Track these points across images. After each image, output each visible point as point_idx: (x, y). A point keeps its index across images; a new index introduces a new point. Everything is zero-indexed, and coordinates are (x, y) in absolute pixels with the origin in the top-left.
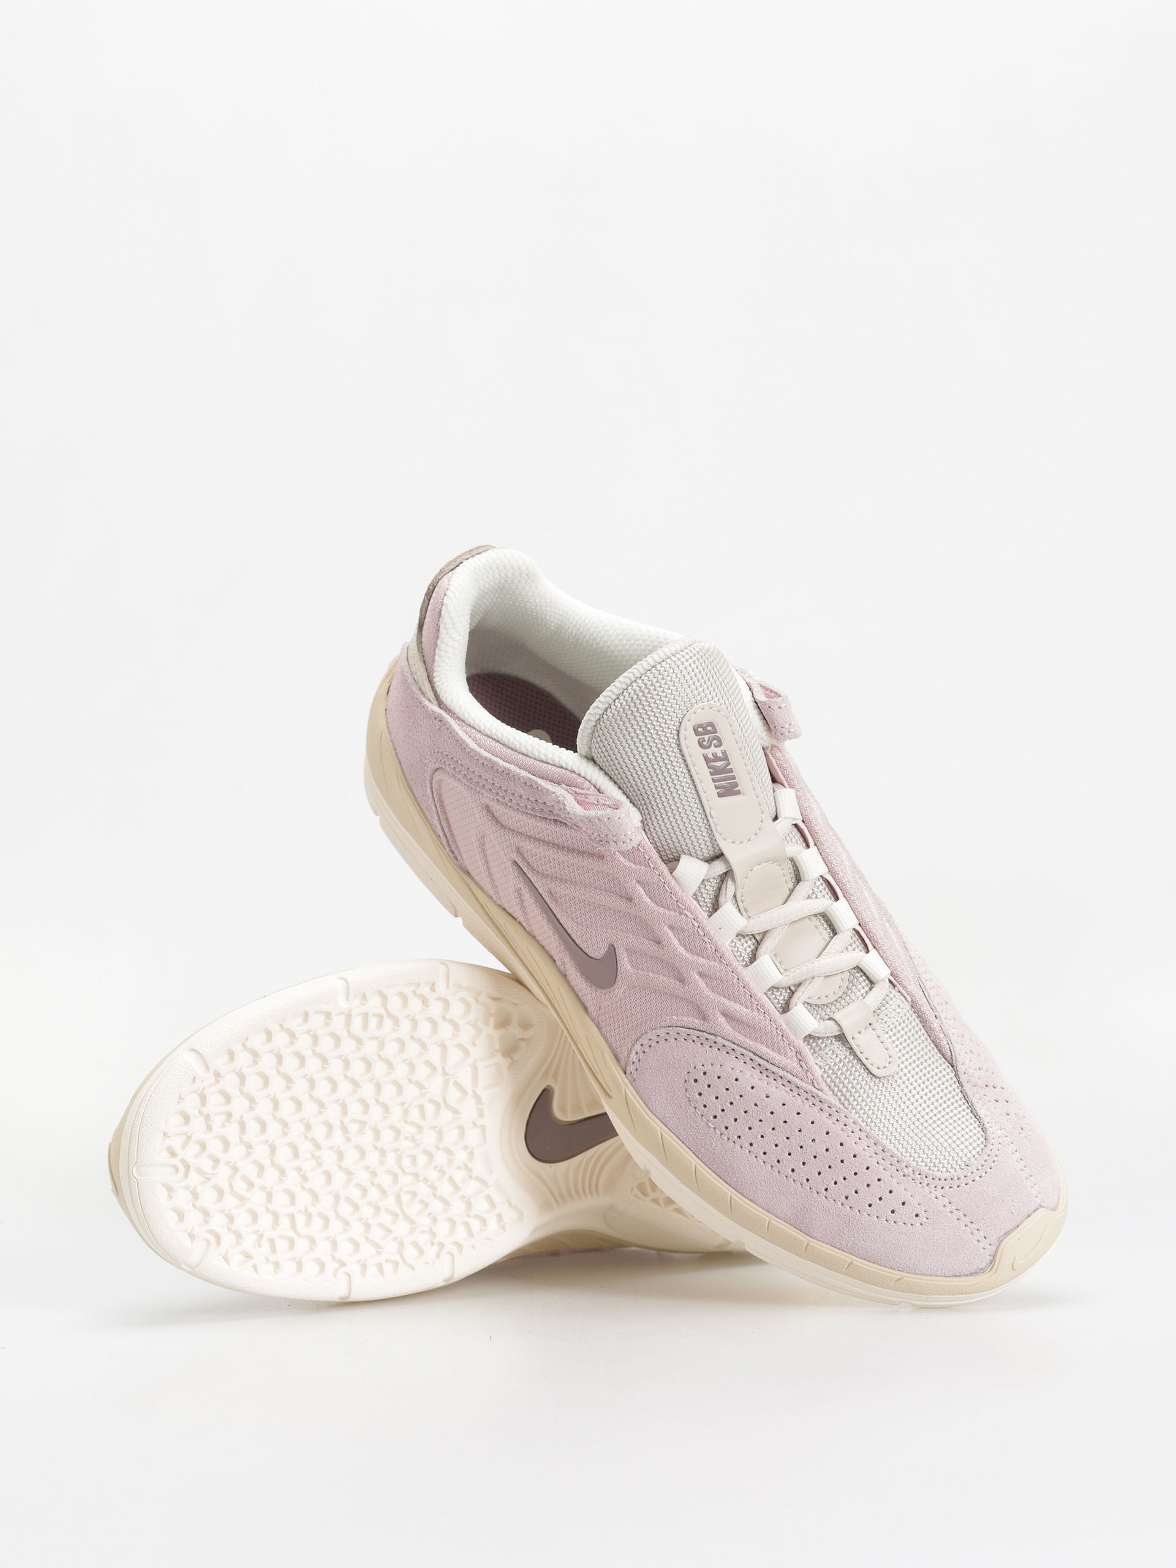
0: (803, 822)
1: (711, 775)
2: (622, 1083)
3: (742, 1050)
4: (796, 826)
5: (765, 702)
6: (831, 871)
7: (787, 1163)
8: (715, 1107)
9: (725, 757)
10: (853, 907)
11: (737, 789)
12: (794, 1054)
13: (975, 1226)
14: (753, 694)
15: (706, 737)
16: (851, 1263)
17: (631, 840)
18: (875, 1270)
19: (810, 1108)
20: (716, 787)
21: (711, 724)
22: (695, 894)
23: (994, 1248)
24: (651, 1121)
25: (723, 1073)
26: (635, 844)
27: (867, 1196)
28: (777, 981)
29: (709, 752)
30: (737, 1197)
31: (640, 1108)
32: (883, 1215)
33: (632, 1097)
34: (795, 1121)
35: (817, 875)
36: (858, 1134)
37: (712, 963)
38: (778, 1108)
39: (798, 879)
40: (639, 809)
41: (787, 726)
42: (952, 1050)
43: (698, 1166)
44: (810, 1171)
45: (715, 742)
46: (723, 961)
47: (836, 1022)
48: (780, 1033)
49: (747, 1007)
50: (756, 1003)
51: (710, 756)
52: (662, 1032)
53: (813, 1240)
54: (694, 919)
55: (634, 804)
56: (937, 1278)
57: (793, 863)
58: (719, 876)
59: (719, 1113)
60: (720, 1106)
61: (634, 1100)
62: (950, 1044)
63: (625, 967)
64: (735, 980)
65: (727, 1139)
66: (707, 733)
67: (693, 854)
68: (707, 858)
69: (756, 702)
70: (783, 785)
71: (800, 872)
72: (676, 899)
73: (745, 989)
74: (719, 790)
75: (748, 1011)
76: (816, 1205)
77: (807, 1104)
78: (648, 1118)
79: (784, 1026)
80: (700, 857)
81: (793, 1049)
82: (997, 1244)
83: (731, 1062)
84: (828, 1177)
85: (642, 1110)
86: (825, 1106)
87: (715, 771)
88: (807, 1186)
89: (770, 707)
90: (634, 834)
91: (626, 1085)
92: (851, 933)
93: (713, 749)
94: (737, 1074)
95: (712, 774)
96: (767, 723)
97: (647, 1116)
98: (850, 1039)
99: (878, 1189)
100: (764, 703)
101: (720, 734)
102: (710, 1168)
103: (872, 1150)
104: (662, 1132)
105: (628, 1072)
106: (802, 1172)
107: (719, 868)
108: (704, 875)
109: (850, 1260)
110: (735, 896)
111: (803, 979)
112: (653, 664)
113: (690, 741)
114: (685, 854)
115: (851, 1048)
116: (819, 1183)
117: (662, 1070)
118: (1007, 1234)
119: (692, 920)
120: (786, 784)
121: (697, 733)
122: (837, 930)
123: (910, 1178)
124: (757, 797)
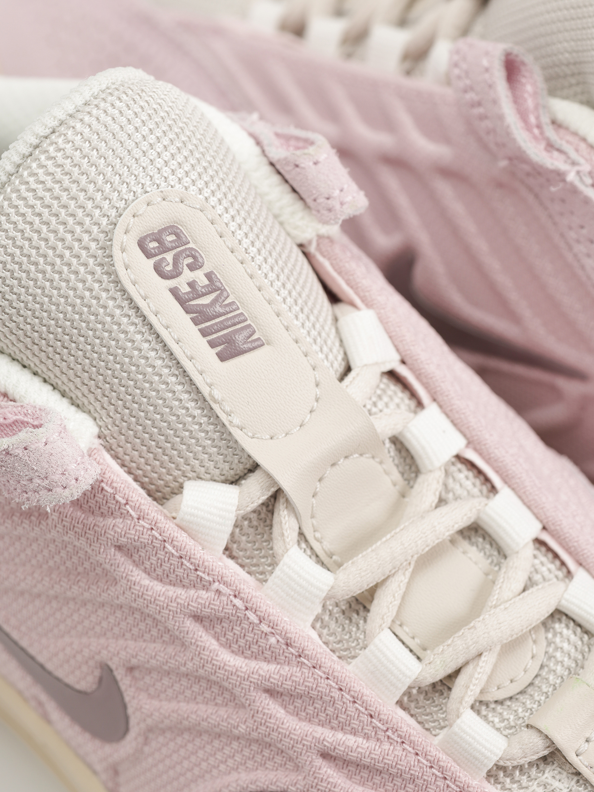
0: (403, 362)
1: (196, 324)
4: (392, 375)
5: (285, 159)
6: (471, 442)
9: (215, 284)
10: (526, 500)
11: (255, 337)
14: (263, 151)
15: (169, 257)
17: (77, 480)
20: (212, 344)
21: (173, 230)
22: (226, 549)
26: (85, 484)
28: (414, 677)
29: (181, 283)
35: (448, 454)
39: (417, 470)
40: (89, 412)
41: (337, 193)
45: (188, 260)
46: (306, 661)
47: (540, 731)
48: (439, 774)
49: (367, 737)
50: (384, 726)
51: (185, 289)
54: (235, 596)
55: (78, 406)
57: (399, 446)
58: (263, 504)
63: (136, 701)
64: (335, 691)
66: (167, 247)
67: (202, 477)
68: (232, 477)
69: (272, 164)
70: (352, 304)
71: (416, 457)
72: (192, 567)
73: (357, 705)
74: (219, 349)
75: (372, 744)
79: (445, 760)
80: (217, 478)
87: (201, 315)
89: (297, 166)
90: (82, 466)
92: (530, 550)
93: (187, 275)
95: (196, 322)
96: (301, 199)
98: (572, 757)
100: (286, 161)
101: (195, 242)
107: (256, 489)
108: (234, 508)
110: (301, 534)
111: (461, 662)
112: (35, 141)
113: (137, 272)
114: (189, 479)
115: (578, 774)
119: (232, 597)
120: (358, 301)
121: (148, 255)
122: (508, 552)
124: (297, 342)
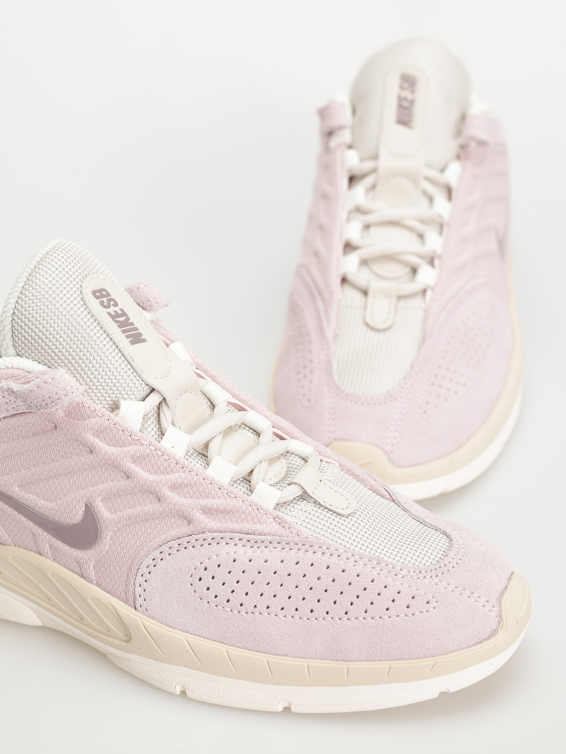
1: (119, 328)
2: (136, 618)
3: (230, 534)
6: (234, 396)
7: (305, 608)
8: (224, 593)
9: (124, 314)
10: (263, 415)
11: (142, 337)
12: (272, 520)
13: (476, 595)
15: (104, 300)
16: (390, 667)
18: (412, 665)
19: (305, 555)
20: (127, 337)
21: (104, 290)
22: (142, 426)
23: (496, 609)
24: (174, 634)
25: (221, 560)
27: (382, 603)
28: (233, 476)
29: (112, 310)
30: (273, 659)
31: (160, 629)
32: (402, 612)
33: (149, 624)
34: (297, 571)
35: (226, 402)
36: (352, 559)
37: (177, 475)
38: (278, 566)
39: (213, 406)
42: (387, 490)
43: (229, 650)
44: (327, 604)
45: (112, 303)
46: (186, 469)
48: (255, 507)
50: (226, 492)
51: (113, 314)
52: (156, 554)
53: (351, 663)
54: (150, 445)
56: (464, 651)
57: (204, 394)
58: (156, 406)
59: (230, 596)
60: (229, 589)
61: (152, 625)
62: (383, 486)
63: (105, 515)
64: (202, 481)
65: (245, 614)
66: (104, 296)
71: (212, 400)
73: (212, 484)
74: (129, 339)
75: (222, 501)
76: (343, 630)
77: (301, 553)
78: (171, 633)
79: (255, 502)
80: (135, 399)
81: (271, 516)
82: (498, 604)
83: (223, 549)
84: (344, 602)
85: (162, 630)
86: (316, 548)
87: (121, 325)
88: (328, 618)
89: (138, 288)
91: (140, 617)
92: (270, 433)
93: (113, 308)
94: (232, 556)
97: (169, 633)
98: (312, 494)
99: (388, 594)
101: (113, 296)
102: (239, 647)
103: (369, 566)
104: (186, 638)
105: (138, 606)
106: (320, 610)
107: (154, 399)
108: (143, 411)
109: (388, 666)
110: (173, 419)
111: (253, 465)
113: (94, 303)
114: (122, 399)
115: (315, 501)
116: (337, 611)
117: (167, 586)
118: (502, 594)
119: (148, 446)
121: (97, 298)
122: (260, 432)
123: (409, 577)
